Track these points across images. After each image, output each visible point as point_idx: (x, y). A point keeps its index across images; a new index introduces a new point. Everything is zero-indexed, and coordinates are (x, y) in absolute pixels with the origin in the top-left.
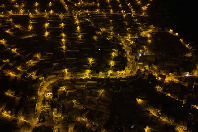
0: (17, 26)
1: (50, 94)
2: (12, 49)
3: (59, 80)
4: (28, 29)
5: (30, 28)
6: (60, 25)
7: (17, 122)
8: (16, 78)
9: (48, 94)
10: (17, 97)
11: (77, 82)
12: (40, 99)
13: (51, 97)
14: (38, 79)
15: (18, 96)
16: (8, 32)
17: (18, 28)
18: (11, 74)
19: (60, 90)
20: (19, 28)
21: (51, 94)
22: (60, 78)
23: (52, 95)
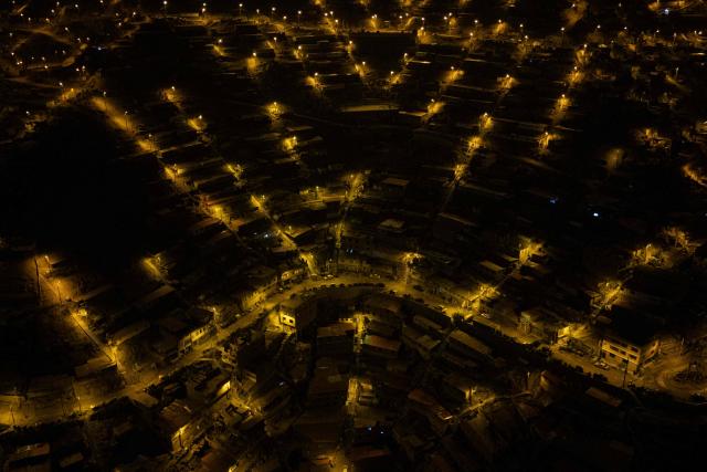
0: (357, 67)
1: (288, 318)
2: (288, 137)
3: (366, 285)
4: (385, 83)
5: (396, 79)
6: (500, 83)
7: (94, 357)
8: (222, 226)
9: (282, 315)
10: (173, 285)
11: (419, 320)
12: (238, 323)
13: (290, 333)
14: (294, 254)
15: (176, 282)
16: (312, 81)
17: (357, 76)
18: (218, 212)
19: (350, 321)
20: (362, 74)
21: (291, 321)
22: (376, 278)
23: (293, 324)
